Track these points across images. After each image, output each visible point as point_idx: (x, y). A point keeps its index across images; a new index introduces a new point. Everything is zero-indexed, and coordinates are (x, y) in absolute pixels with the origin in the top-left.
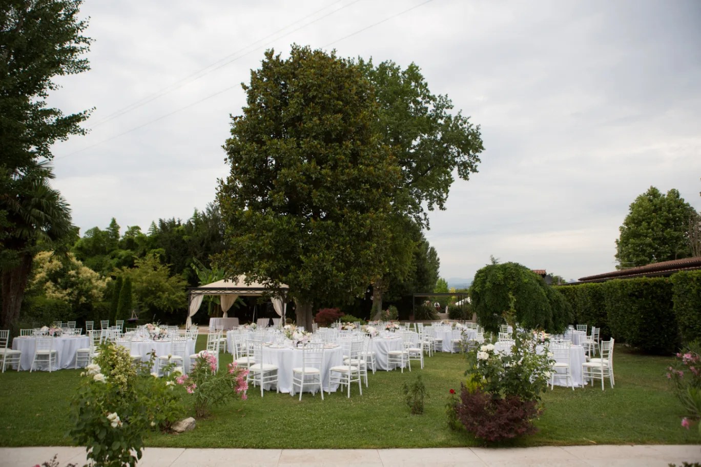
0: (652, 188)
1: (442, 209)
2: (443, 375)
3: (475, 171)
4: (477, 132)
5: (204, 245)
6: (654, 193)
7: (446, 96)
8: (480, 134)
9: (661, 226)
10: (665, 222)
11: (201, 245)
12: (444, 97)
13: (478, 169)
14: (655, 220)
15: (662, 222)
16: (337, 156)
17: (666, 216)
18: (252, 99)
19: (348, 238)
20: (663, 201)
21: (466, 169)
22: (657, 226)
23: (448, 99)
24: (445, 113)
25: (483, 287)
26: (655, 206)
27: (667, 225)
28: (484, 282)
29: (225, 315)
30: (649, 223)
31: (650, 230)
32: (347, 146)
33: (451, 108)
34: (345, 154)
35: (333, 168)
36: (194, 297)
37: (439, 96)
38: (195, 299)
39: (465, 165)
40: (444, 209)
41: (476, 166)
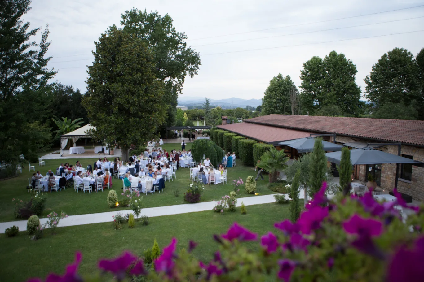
0: (280, 74)
1: (181, 93)
2: (182, 182)
3: (196, 74)
4: (198, 56)
5: (57, 107)
6: (280, 77)
7: (184, 33)
8: (199, 57)
9: (280, 94)
10: (282, 92)
11: (55, 107)
12: (183, 33)
13: (198, 73)
14: (278, 91)
15: (281, 92)
16: (139, 91)
17: (283, 89)
18: (97, 58)
19: (144, 125)
20: (283, 82)
21: (192, 72)
22: (279, 94)
23: (185, 34)
24: (183, 41)
25: (195, 148)
26: (280, 83)
27: (283, 94)
28: (196, 146)
29: (74, 145)
30: (276, 92)
31: (276, 95)
32: (143, 86)
33: (187, 38)
34: (142, 90)
35: (138, 96)
36: (63, 140)
37: (181, 33)
38: (64, 141)
39: (192, 70)
40: (182, 93)
41: (197, 72)
